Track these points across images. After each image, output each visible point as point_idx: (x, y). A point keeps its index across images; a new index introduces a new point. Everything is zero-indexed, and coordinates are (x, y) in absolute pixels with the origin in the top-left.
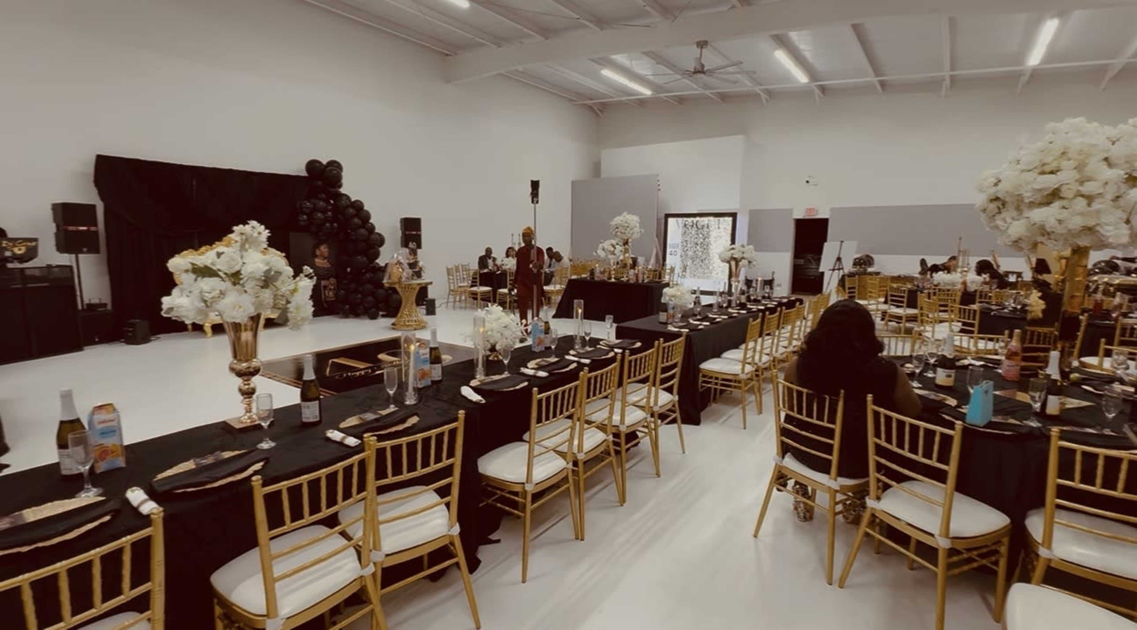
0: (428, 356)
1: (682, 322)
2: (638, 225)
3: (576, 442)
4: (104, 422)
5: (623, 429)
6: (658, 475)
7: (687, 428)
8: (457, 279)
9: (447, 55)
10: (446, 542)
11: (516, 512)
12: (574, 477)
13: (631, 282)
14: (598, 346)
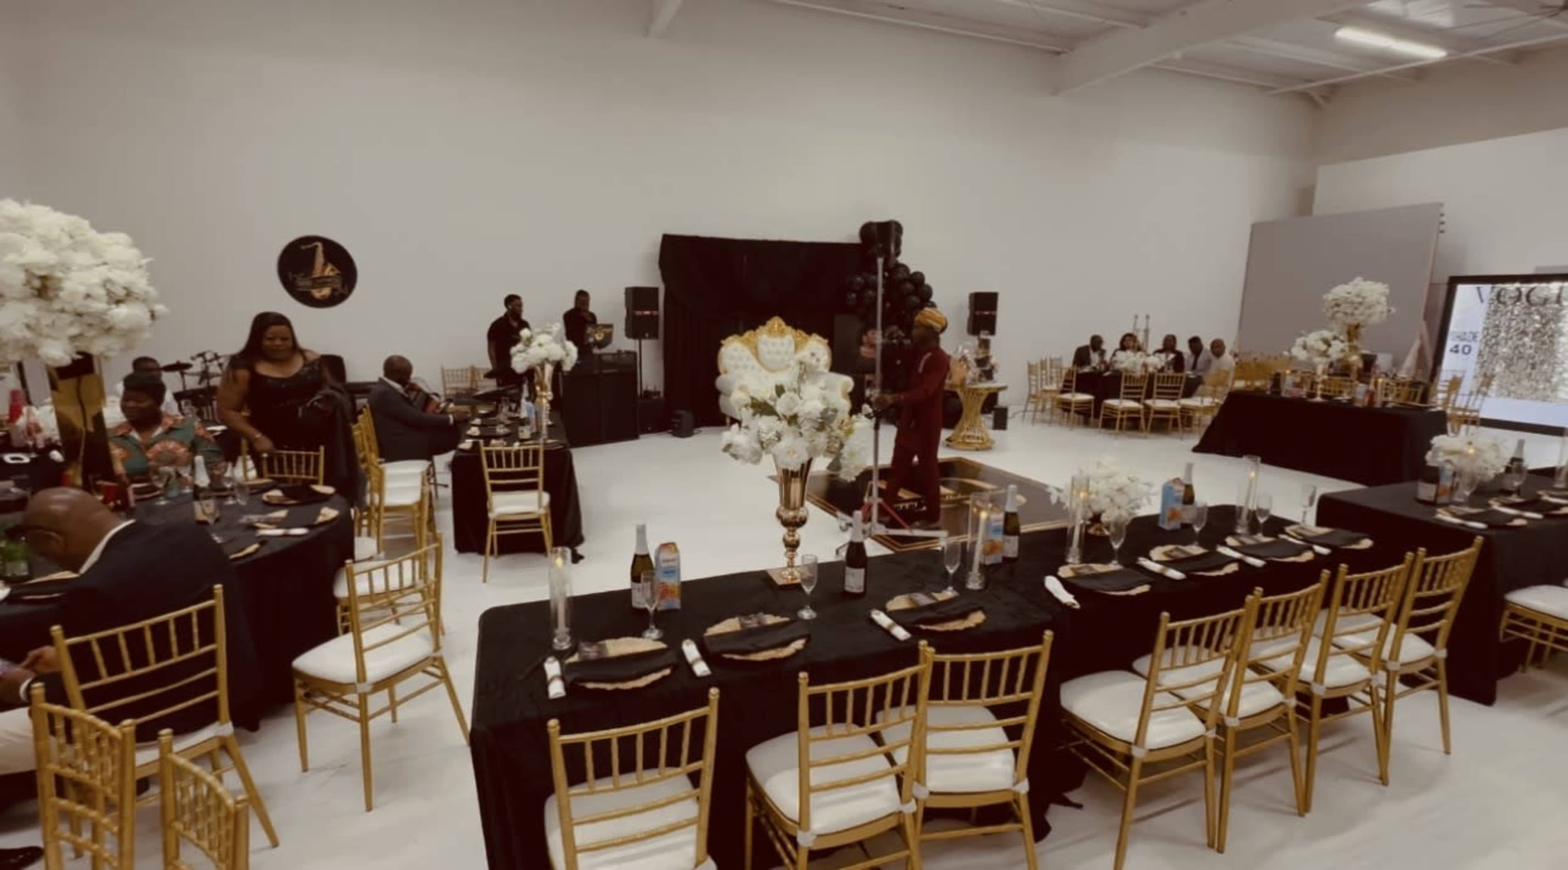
0: (1001, 523)
1: (1471, 504)
2: (1383, 299)
3: (1227, 696)
4: (668, 561)
5: (1319, 691)
6: (1383, 779)
7: (1459, 707)
8: (1042, 380)
9: (1058, 53)
10: (1008, 798)
11: (1114, 780)
12: (1217, 751)
13: (1358, 405)
14: (1283, 536)
